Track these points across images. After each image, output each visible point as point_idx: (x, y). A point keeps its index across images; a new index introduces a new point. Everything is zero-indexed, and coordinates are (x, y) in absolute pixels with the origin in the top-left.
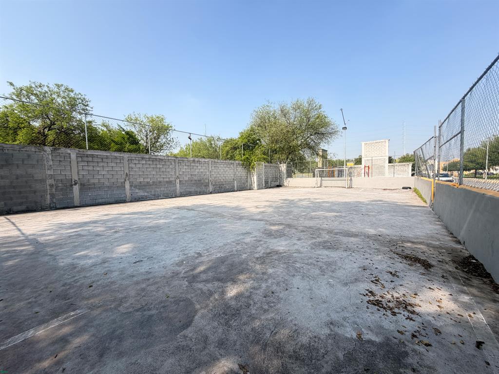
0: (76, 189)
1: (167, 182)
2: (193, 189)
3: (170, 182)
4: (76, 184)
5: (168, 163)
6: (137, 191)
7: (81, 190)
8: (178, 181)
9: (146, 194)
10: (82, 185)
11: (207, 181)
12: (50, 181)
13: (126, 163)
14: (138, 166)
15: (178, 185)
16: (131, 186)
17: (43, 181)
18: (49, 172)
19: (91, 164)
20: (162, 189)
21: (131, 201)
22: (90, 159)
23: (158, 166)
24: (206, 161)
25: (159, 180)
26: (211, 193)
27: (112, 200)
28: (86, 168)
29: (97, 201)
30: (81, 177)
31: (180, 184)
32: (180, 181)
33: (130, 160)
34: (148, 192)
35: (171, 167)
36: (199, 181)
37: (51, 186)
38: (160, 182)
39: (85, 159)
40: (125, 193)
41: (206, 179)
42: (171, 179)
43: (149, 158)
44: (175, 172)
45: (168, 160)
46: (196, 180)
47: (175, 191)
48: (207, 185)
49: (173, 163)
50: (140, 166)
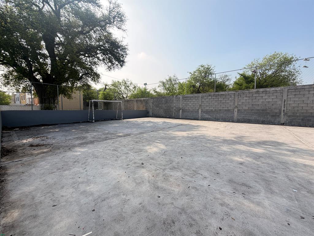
0: (181, 111)
1: (226, 110)
2: (253, 118)
3: (229, 110)
4: (181, 109)
5: (228, 97)
6: (205, 114)
7: (182, 112)
8: (236, 110)
9: (210, 117)
10: (183, 110)
11: (277, 111)
12: (174, 108)
13: (200, 98)
14: (206, 100)
15: (236, 113)
16: (202, 112)
17: (173, 108)
18: (174, 105)
19: (186, 101)
20: (221, 115)
21: (201, 120)
22: (186, 99)
23: (220, 99)
24: (277, 89)
25: (219, 108)
26: (283, 124)
27: (192, 118)
28: (184, 103)
29: (187, 117)
30: (183, 106)
31: (238, 112)
32: (238, 110)
33: (202, 97)
34: (211, 116)
35: (230, 99)
36: (262, 110)
37: (175, 110)
38: (220, 110)
39: (185, 99)
40: (198, 115)
41: (275, 109)
42: (229, 108)
43: (214, 95)
44: (234, 103)
45: (229, 94)
46: (258, 110)
47: (233, 117)
48: (277, 115)
49: (233, 96)
50: (208, 100)
